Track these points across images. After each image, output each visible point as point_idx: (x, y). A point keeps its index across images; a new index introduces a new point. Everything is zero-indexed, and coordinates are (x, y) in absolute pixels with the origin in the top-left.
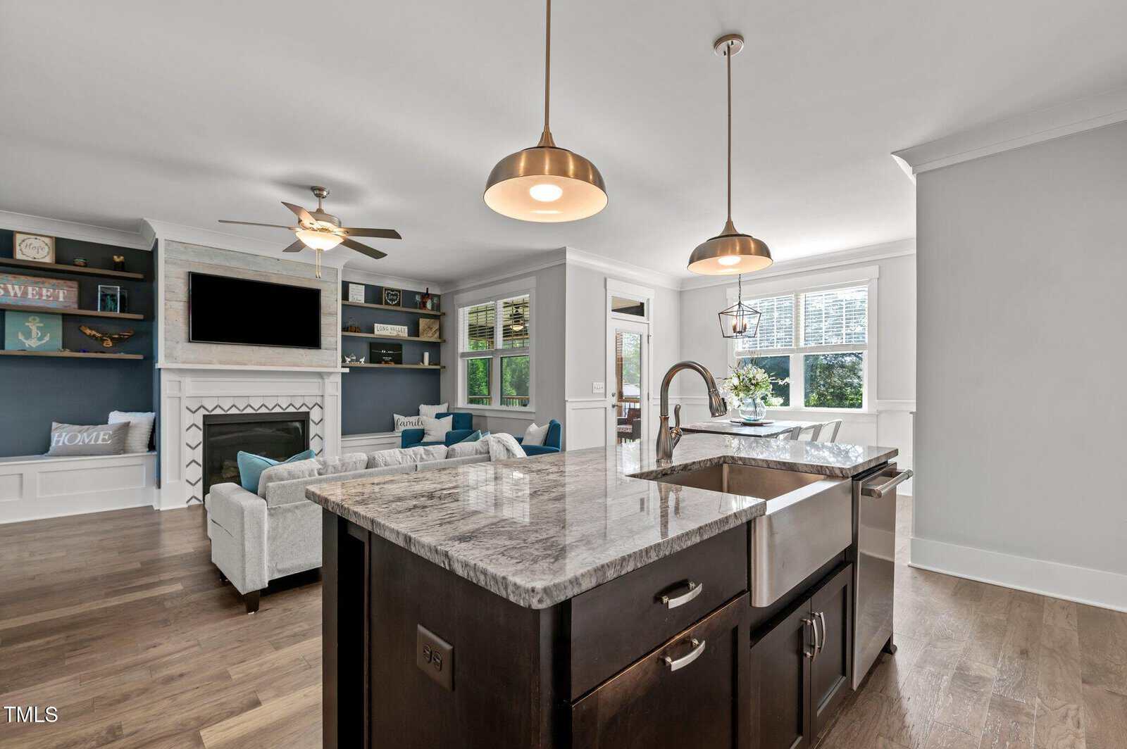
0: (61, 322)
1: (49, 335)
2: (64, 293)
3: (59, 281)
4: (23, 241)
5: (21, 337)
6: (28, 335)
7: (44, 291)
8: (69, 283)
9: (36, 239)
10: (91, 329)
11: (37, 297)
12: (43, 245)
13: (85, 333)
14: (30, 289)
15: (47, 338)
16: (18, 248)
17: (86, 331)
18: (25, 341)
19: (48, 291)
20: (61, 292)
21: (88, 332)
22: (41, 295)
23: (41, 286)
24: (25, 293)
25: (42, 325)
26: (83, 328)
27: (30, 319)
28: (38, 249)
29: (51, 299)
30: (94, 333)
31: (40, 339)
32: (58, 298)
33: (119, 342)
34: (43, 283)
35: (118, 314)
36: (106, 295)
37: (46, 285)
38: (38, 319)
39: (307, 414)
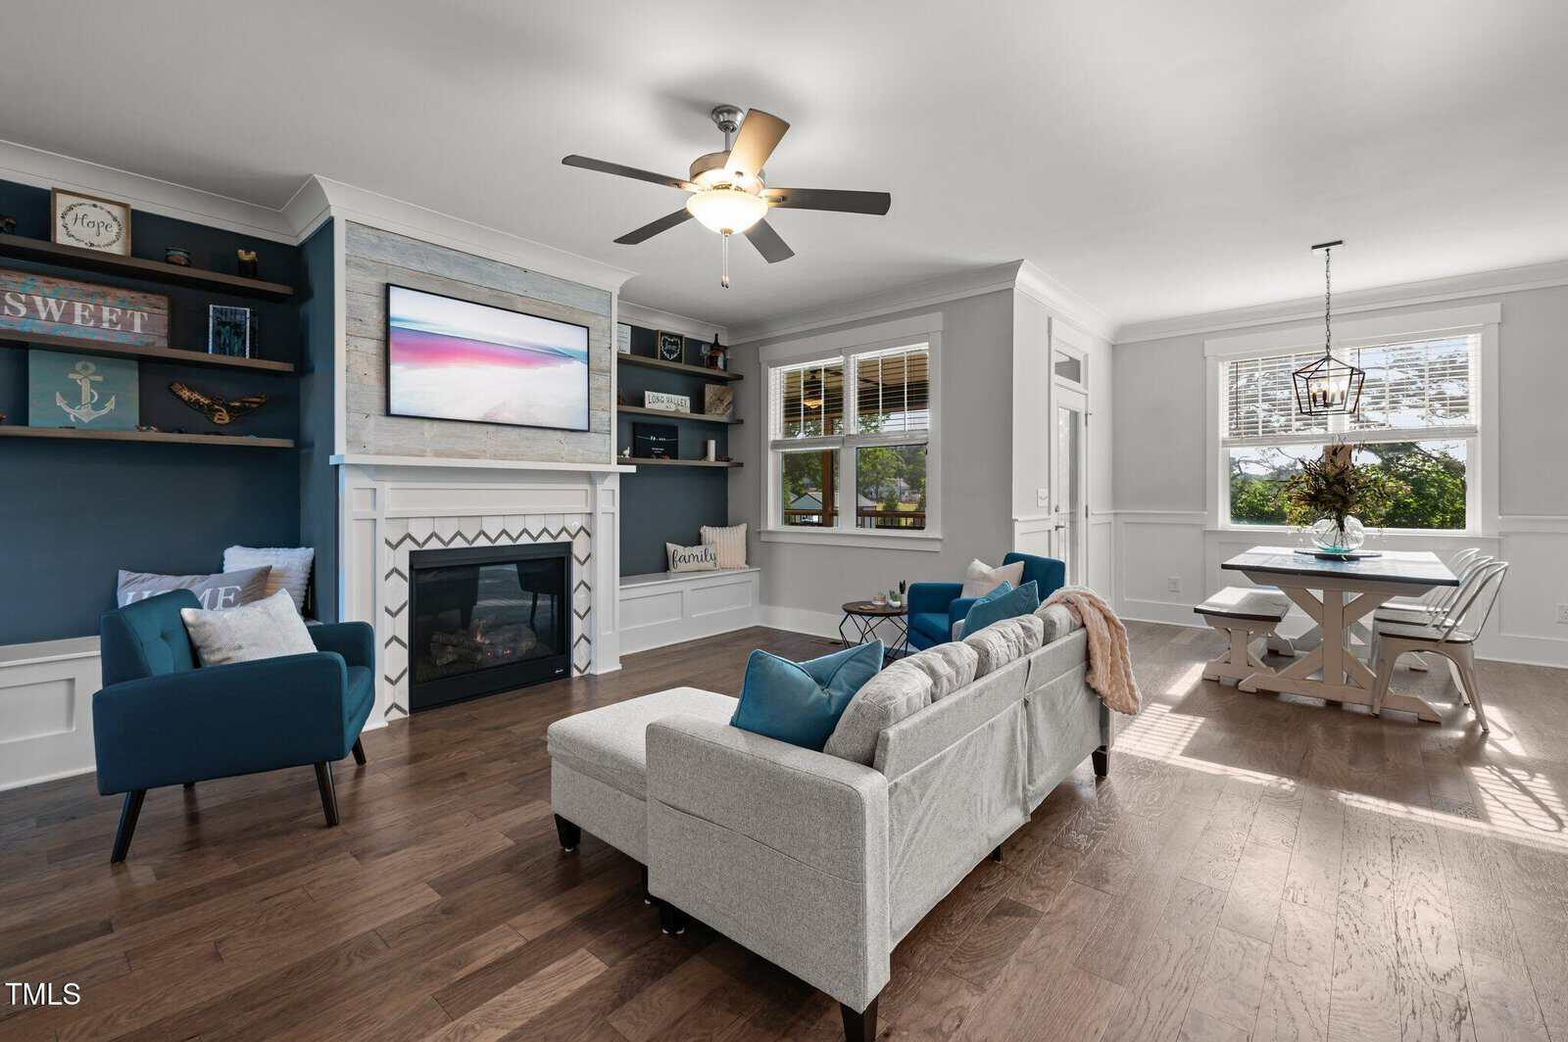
0: (136, 374)
1: (113, 398)
2: (142, 316)
3: (133, 294)
4: (71, 208)
5: (60, 402)
6: (74, 398)
7: (106, 313)
8: (153, 299)
9: (95, 206)
10: (191, 389)
11: (92, 324)
12: (108, 220)
13: (180, 397)
14: (78, 306)
15: (110, 405)
16: (59, 222)
17: (181, 393)
18: (68, 410)
19: (111, 312)
20: (137, 315)
21: (186, 394)
22: (99, 320)
23: (101, 301)
24: (68, 315)
25: (99, 378)
26: (176, 387)
27: (79, 366)
28: (97, 226)
29: (119, 328)
30: (196, 396)
31: (97, 406)
32: (132, 325)
33: (242, 418)
34: (104, 296)
35: (247, 360)
36: (224, 324)
37: (109, 300)
38: (93, 367)
39: (568, 545)
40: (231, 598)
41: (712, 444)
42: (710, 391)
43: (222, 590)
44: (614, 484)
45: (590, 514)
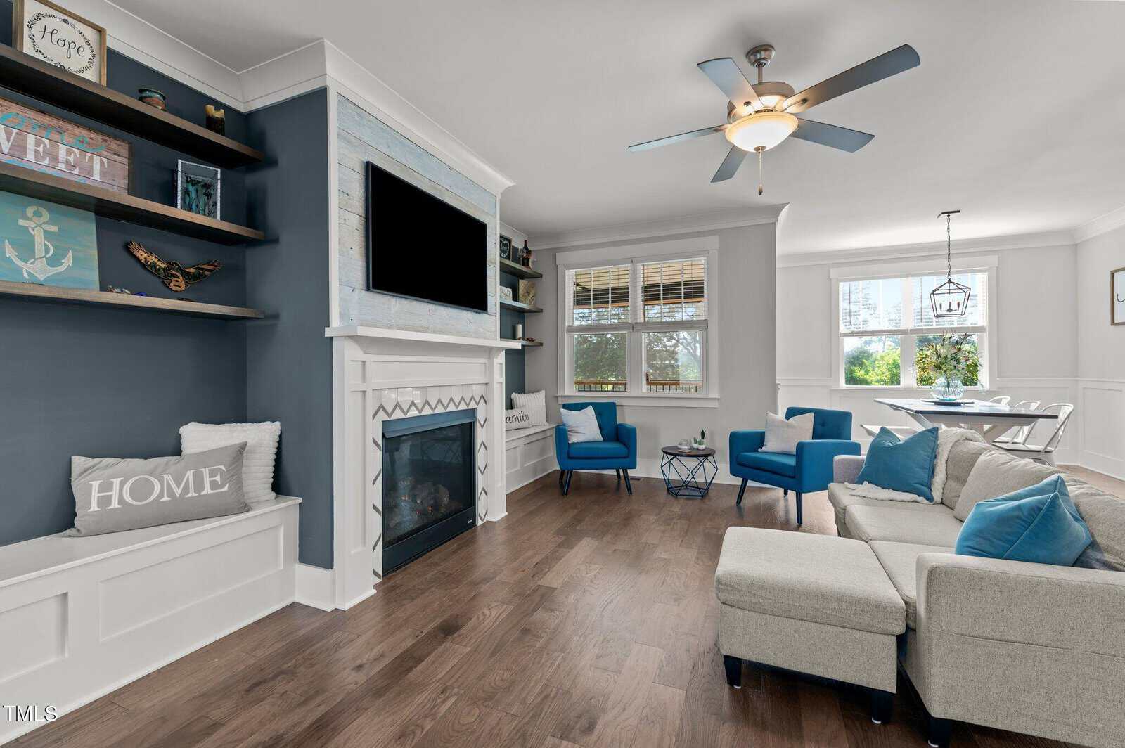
0: (93, 227)
1: (70, 253)
2: (102, 162)
3: (93, 135)
4: (38, 18)
5: (10, 252)
6: (26, 248)
7: (62, 150)
8: (113, 144)
9: (65, 21)
10: (150, 252)
11: (46, 162)
12: (80, 42)
14: (31, 140)
15: (68, 262)
16: (26, 31)
17: (139, 255)
18: (20, 263)
19: (69, 153)
20: (97, 159)
21: (142, 255)
22: (55, 159)
23: (56, 137)
24: (19, 147)
25: (54, 229)
26: (134, 246)
27: (30, 211)
28: (71, 47)
29: (76, 171)
30: (152, 259)
31: (54, 261)
32: (91, 171)
33: (197, 282)
34: (60, 131)
35: (216, 222)
36: (194, 183)
37: (66, 137)
38: (46, 215)
39: (474, 410)
40: (218, 478)
41: (520, 327)
42: (522, 284)
43: (206, 471)
44: (501, 359)
45: (486, 384)
